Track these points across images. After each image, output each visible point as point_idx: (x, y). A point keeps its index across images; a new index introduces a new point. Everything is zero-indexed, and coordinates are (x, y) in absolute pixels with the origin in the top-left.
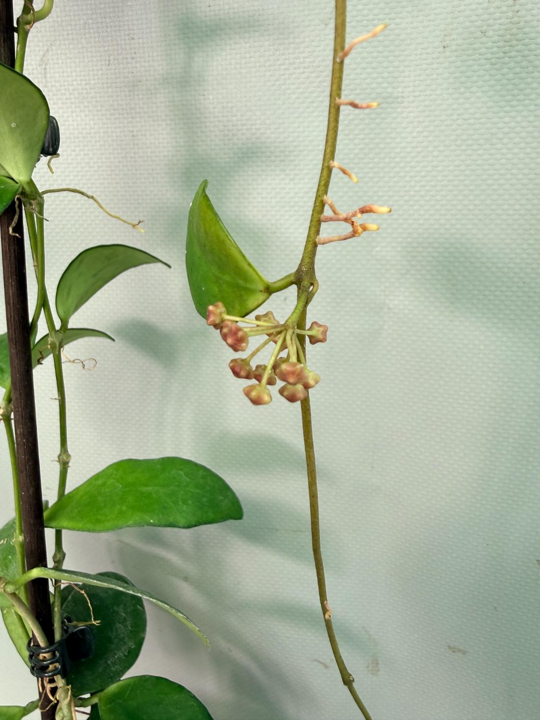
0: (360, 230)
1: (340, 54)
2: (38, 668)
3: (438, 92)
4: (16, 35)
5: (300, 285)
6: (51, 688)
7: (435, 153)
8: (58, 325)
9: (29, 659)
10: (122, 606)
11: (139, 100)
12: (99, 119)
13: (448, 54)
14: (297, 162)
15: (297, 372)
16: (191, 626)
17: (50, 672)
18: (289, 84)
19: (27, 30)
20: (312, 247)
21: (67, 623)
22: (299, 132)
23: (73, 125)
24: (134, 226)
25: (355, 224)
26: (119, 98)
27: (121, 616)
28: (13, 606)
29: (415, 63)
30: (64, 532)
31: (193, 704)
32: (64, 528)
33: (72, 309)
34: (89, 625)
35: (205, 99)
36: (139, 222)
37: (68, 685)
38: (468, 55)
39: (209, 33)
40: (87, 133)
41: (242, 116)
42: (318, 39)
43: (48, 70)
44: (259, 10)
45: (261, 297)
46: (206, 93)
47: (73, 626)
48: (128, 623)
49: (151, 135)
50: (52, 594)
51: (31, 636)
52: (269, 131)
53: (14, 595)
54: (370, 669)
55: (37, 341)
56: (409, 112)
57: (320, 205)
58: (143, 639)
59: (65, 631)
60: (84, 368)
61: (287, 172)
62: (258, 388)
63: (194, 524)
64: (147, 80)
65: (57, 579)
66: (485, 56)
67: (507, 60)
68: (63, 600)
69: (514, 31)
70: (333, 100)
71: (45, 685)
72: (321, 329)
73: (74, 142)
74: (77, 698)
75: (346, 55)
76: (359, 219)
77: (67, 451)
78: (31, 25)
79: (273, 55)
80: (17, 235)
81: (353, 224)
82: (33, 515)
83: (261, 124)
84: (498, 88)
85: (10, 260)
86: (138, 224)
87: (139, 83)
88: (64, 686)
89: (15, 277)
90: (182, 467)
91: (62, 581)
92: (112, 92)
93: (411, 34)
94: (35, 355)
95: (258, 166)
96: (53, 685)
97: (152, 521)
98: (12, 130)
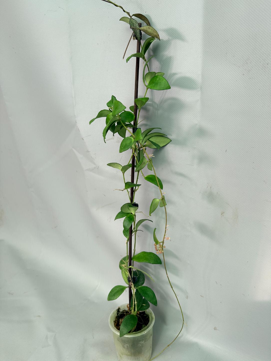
9: (128, 279)
17: (131, 282)
21: (134, 275)
28: (127, 270)
32: (134, 261)
37: (133, 284)
48: (142, 279)
50: (132, 270)
58: (144, 282)
74: (135, 287)
77: (135, 249)
82: (130, 258)
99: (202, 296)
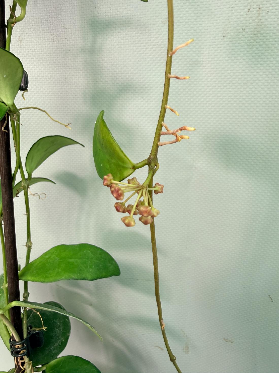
0: (180, 139)
1: (171, 53)
2: (15, 352)
3: (221, 59)
4: (6, 29)
5: (150, 165)
6: (22, 362)
7: (219, 90)
8: (26, 176)
9: (10, 347)
10: (58, 319)
11: (69, 59)
12: (48, 69)
13: (226, 40)
14: (149, 93)
15: (148, 211)
16: (94, 330)
17: (21, 354)
18: (146, 53)
19: (12, 27)
20: (156, 147)
21: (30, 329)
22: (150, 78)
23: (35, 72)
24: (66, 126)
25: (177, 136)
26: (59, 59)
27: (58, 324)
28: (2, 320)
29: (209, 44)
30: (29, 282)
31: (94, 371)
32: (29, 280)
33: (34, 168)
34: (41, 330)
35: (102, 60)
36: (69, 124)
37: (30, 361)
38: (236, 41)
39: (105, 27)
40: (42, 76)
41: (121, 69)
42: (160, 31)
43: (22, 44)
44: (130, 16)
45: (130, 171)
46: (103, 57)
47: (33, 330)
48: (61, 328)
49: (75, 78)
50: (22, 313)
51: (11, 336)
52: (135, 77)
53: (3, 315)
54: (184, 350)
55: (15, 184)
56: (206, 69)
57: (160, 127)
58: (69, 336)
59: (29, 333)
60: (40, 198)
61: (144, 98)
62: (129, 218)
63: (95, 278)
64: (73, 50)
65: (25, 307)
66: (244, 42)
67: (255, 43)
68: (28, 316)
69: (259, 29)
70: (167, 75)
71: (19, 361)
72: (160, 187)
73: (35, 81)
74: (35, 367)
75: (173, 53)
76: (179, 133)
77: (31, 241)
78: (14, 24)
79: (138, 38)
80: (6, 131)
81: (176, 136)
82: (13, 274)
83: (131, 74)
84: (251, 57)
85: (2, 143)
86: (68, 125)
87: (69, 51)
88: (28, 362)
89: (5, 152)
90: (89, 249)
91: (28, 308)
92: (55, 55)
93: (207, 29)
94: (14, 192)
95: (129, 95)
96: (22, 361)
97: (74, 277)
98: (4, 79)
99: (229, 341)
